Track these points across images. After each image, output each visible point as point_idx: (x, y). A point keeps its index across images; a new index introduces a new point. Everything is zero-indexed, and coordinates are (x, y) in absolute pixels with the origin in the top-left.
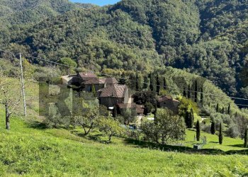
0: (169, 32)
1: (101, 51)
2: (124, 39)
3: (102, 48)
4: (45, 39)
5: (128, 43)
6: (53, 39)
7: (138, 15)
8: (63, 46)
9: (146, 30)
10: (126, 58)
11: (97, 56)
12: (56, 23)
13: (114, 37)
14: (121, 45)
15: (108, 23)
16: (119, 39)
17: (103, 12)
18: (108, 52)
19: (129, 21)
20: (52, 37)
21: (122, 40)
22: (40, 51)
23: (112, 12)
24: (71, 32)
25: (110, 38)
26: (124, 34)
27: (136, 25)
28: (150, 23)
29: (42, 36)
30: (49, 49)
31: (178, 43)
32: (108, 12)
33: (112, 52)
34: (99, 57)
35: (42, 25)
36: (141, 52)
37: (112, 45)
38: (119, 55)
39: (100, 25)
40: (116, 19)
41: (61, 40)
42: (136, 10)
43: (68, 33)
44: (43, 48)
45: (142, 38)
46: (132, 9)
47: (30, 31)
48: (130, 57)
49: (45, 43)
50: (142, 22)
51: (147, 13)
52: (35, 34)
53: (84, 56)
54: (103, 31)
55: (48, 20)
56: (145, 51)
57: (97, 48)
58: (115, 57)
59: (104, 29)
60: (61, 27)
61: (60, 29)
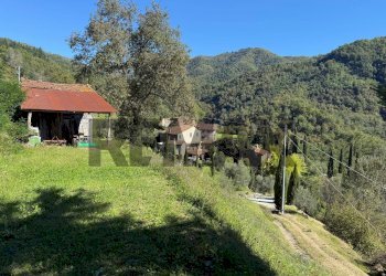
1: (288, 111)
2: (331, 98)
3: (290, 107)
4: (231, 98)
5: (334, 102)
6: (240, 98)
7: (360, 66)
8: (249, 105)
10: (320, 121)
11: (281, 117)
12: (248, 80)
13: (316, 95)
14: (323, 105)
15: (312, 78)
16: (323, 97)
17: (308, 64)
18: (296, 112)
19: (343, 74)
20: (239, 95)
21: (327, 99)
22: (224, 110)
23: (322, 64)
24: (261, 90)
25: (311, 95)
26: (331, 91)
27: (354, 80)
28: (379, 76)
29: (230, 95)
30: (233, 109)
32: (314, 65)
33: (302, 113)
35: (234, 83)
36: (352, 115)
37: (305, 104)
38: (311, 117)
39: (301, 80)
40: (325, 73)
41: (249, 99)
42: (359, 59)
43: (259, 91)
44: (227, 108)
45: (360, 96)
46: (352, 58)
47: (219, 90)
48: (326, 120)
49: (231, 103)
50: (365, 76)
51: (376, 63)
52: (222, 93)
53: (265, 117)
54: (303, 88)
55: (240, 77)
56: (360, 114)
57: (283, 107)
58: (305, 119)
59: (305, 85)
60: (252, 84)
61: (250, 87)
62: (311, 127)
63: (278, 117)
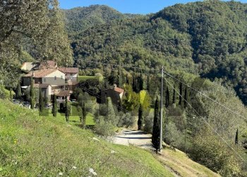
0: (209, 40)
1: (130, 57)
2: (160, 47)
3: (132, 54)
4: (86, 45)
5: (162, 50)
6: (93, 46)
7: (179, 23)
8: (101, 52)
9: (185, 38)
10: (154, 65)
11: (126, 61)
12: (99, 31)
13: (150, 44)
14: (155, 52)
15: (146, 31)
16: (154, 46)
17: (143, 20)
18: (136, 58)
19: (168, 28)
20: (92, 43)
21: (157, 47)
22: (80, 56)
23: (153, 21)
24: (110, 40)
25: (146, 45)
26: (160, 42)
27: (175, 33)
28: (191, 31)
29: (85, 43)
30: (88, 55)
31: (218, 52)
32: (148, 21)
33: (140, 58)
34: (128, 63)
35: (87, 33)
36: (175, 59)
37: (143, 51)
38: (147, 61)
39: (139, 33)
40: (155, 27)
41: (100, 47)
42: (178, 18)
43: (107, 40)
44: (83, 54)
45: (179, 46)
46: (174, 17)
48: (158, 64)
49: (85, 49)
50: (181, 30)
51: (188, 21)
52: (78, 41)
53: (114, 61)
54: (140, 39)
55: (92, 28)
56: (179, 59)
57: (127, 54)
58: (143, 63)
59: (142, 37)
60: (102, 35)
61: (101, 37)
62: (148, 69)
63: (124, 62)
